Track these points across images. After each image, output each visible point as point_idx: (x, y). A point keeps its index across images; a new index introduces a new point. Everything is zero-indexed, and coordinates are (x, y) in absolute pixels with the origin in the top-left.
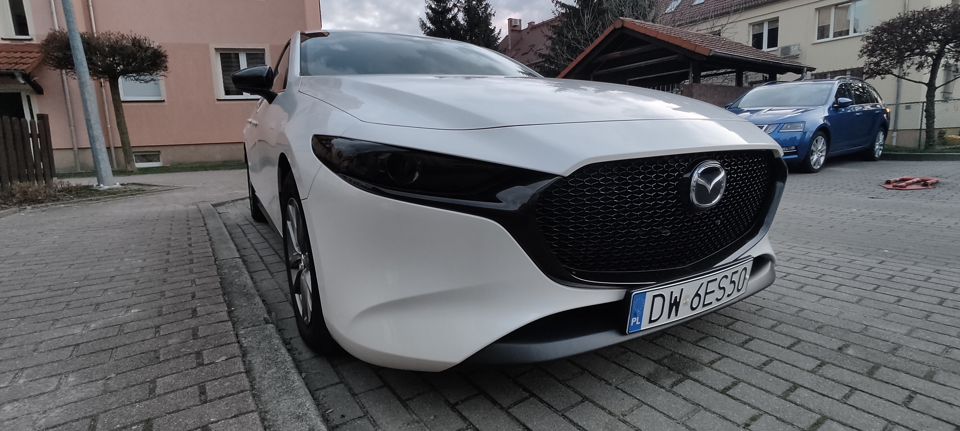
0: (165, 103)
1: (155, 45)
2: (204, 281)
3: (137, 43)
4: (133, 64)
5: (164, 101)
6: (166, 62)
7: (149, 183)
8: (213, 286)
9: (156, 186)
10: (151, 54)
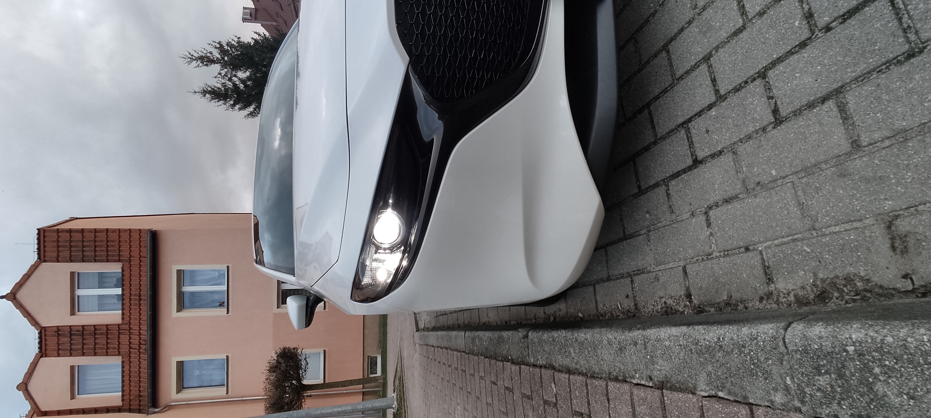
0: (327, 349)
1: (275, 357)
2: (482, 370)
3: (273, 369)
4: (292, 373)
5: (324, 351)
6: (289, 349)
7: (395, 371)
8: (487, 365)
9: (397, 368)
10: (283, 359)
